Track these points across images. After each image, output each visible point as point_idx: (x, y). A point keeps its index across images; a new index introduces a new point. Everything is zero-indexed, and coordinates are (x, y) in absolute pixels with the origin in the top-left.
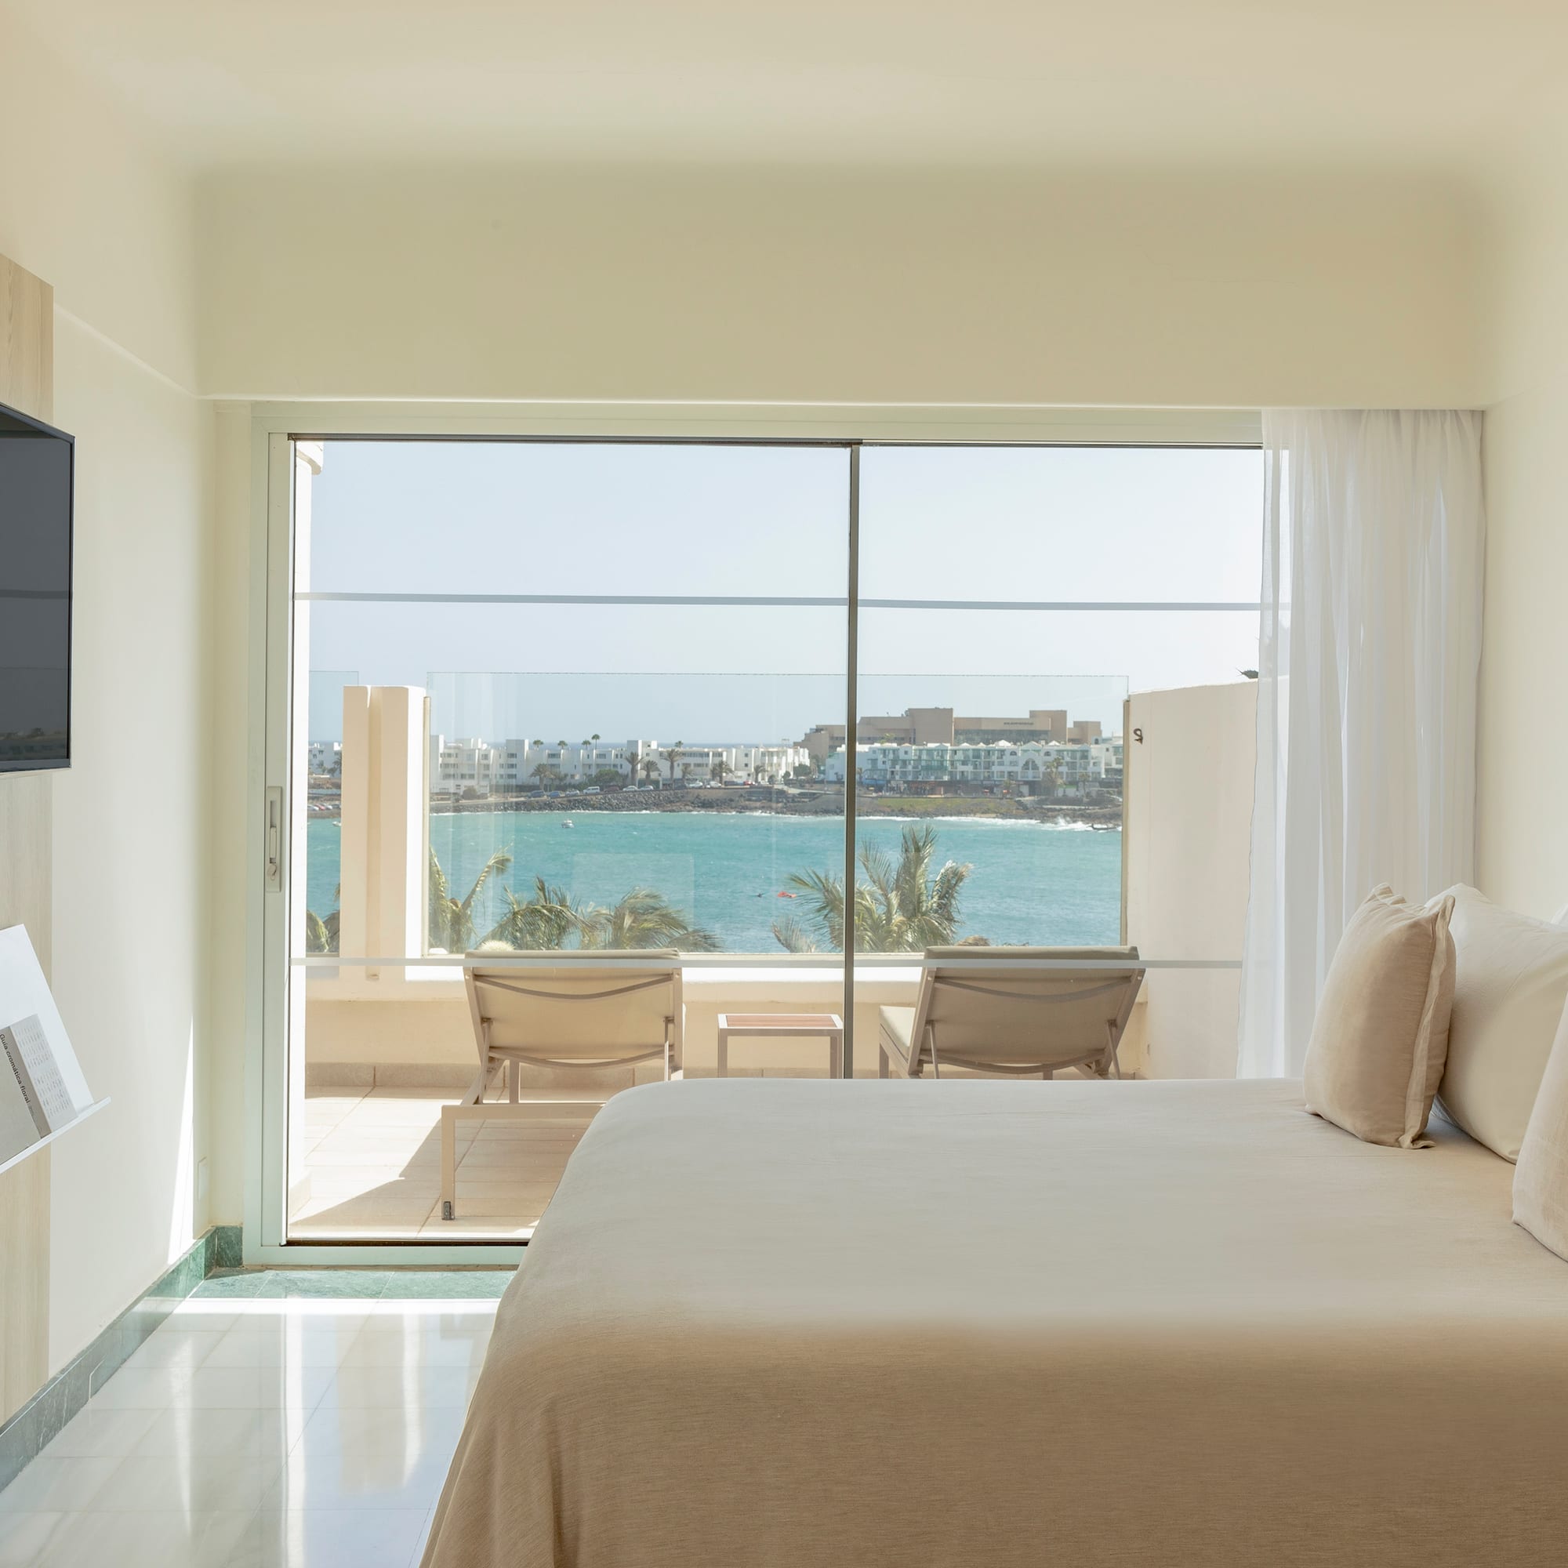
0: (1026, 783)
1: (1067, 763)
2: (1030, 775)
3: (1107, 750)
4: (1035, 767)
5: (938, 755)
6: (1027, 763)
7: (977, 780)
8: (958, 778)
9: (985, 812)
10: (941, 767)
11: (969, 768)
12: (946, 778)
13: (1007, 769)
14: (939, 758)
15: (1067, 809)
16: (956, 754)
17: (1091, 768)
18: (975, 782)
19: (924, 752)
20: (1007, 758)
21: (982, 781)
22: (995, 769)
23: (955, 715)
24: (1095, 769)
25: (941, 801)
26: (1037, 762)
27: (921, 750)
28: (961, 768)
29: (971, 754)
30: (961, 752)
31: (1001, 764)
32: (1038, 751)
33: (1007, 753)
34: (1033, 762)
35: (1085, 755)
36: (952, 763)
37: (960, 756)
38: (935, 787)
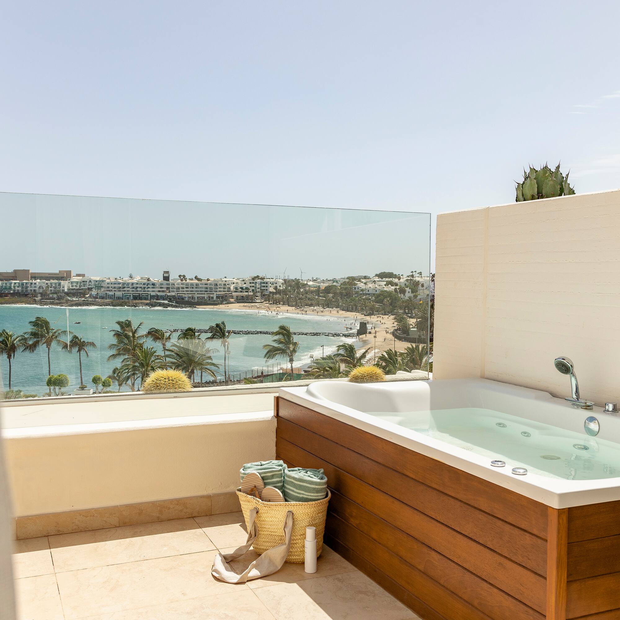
0: (40, 293)
1: (54, 287)
2: (41, 291)
3: (69, 283)
4: (43, 288)
5: (9, 284)
6: (40, 287)
7: (23, 292)
8: (16, 292)
9: (22, 302)
10: (10, 288)
11: (20, 289)
12: (12, 292)
13: (33, 289)
14: (9, 285)
15: (49, 301)
16: (16, 284)
17: (62, 288)
18: (22, 293)
19: (4, 283)
20: (33, 285)
21: (24, 293)
22: (29, 289)
23: (30, 272)
24: (63, 289)
25: (7, 299)
26: (43, 287)
27: (3, 283)
28: (17, 288)
29: (21, 284)
30: (18, 283)
31: (31, 287)
32: (44, 283)
33: (33, 284)
34: (42, 287)
35: (60, 284)
36: (14, 287)
37: (17, 285)
38: (6, 295)
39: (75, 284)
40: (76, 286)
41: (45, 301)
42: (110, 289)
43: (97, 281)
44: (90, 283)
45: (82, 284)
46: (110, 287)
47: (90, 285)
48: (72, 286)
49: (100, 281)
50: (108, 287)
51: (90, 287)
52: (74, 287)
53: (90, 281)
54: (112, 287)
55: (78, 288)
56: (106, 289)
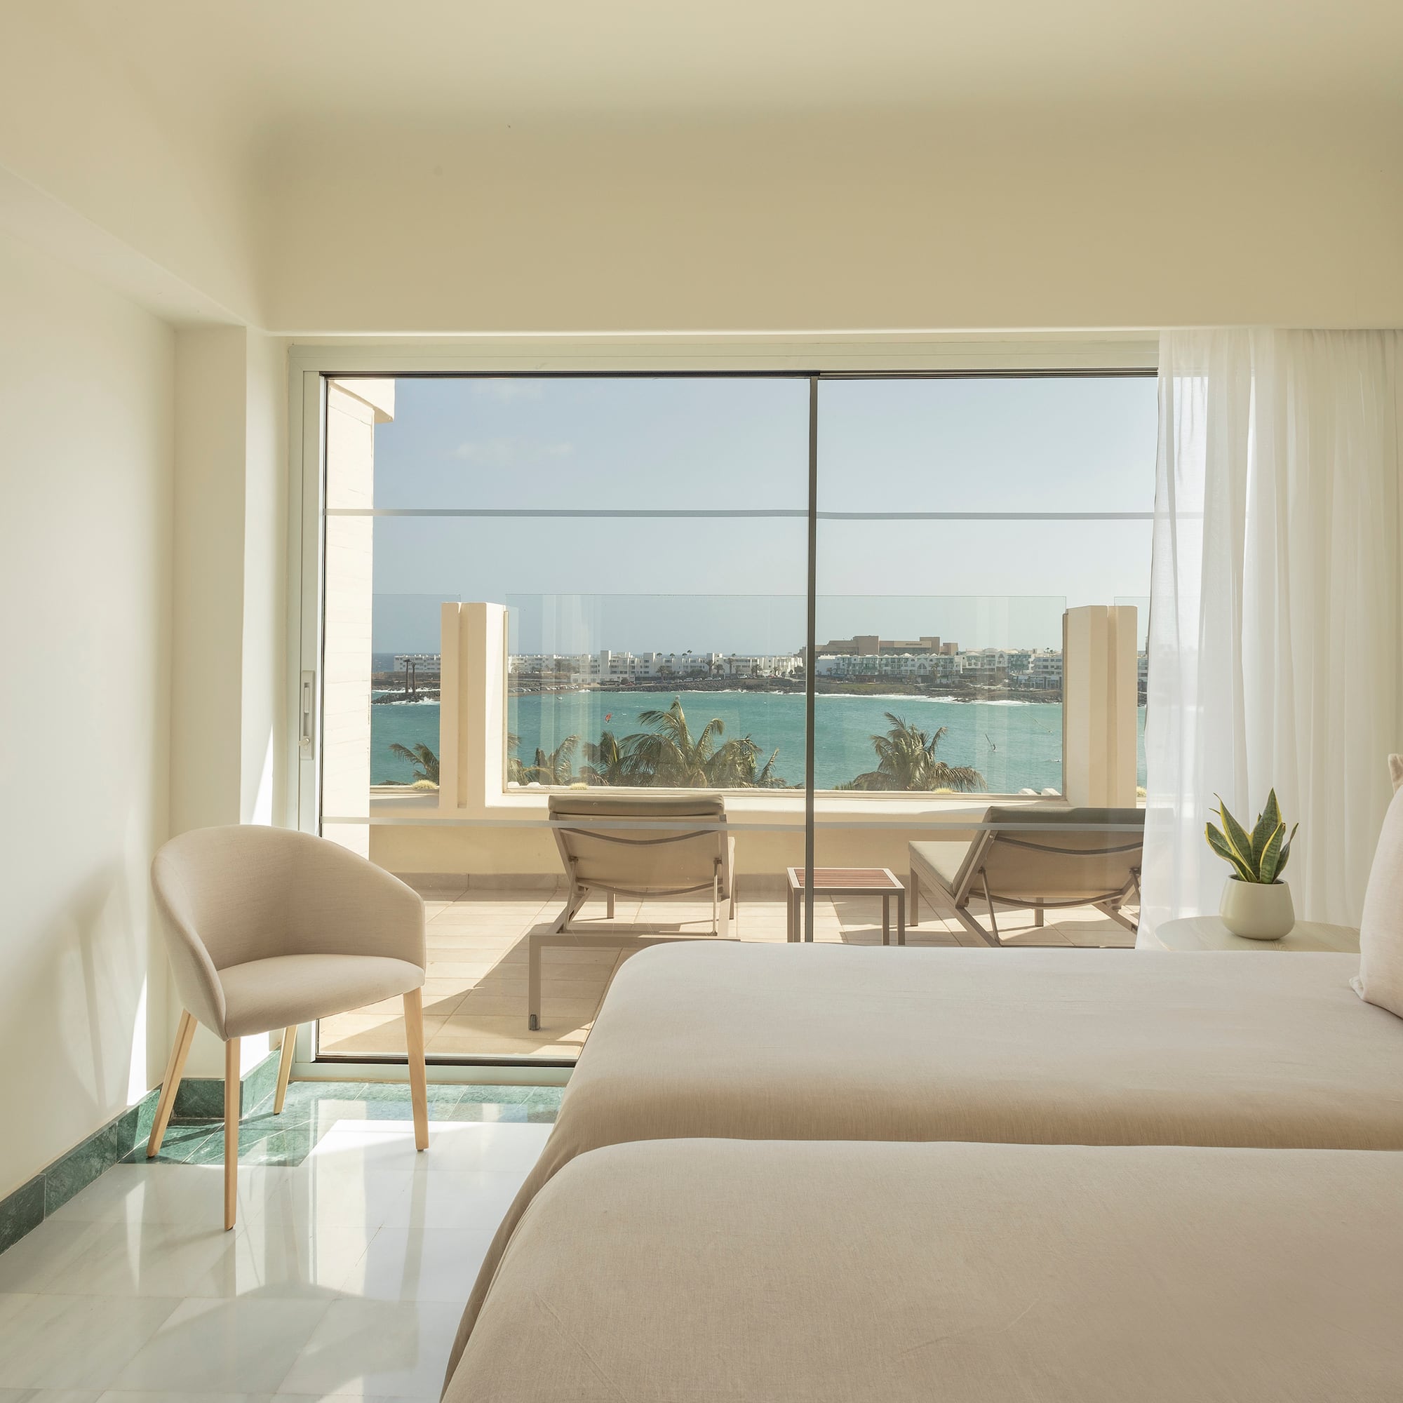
0: (920, 676)
1: (942, 665)
2: (922, 672)
3: (963, 658)
4: (925, 668)
5: (872, 661)
6: (920, 665)
7: (893, 675)
8: (885, 673)
9: (898, 692)
10: (874, 668)
11: (889, 668)
12: (876, 674)
13: (909, 668)
14: (872, 663)
16: (882, 660)
17: (955, 668)
19: (865, 660)
20: (910, 663)
21: (896, 675)
22: (903, 668)
23: (880, 640)
24: (957, 669)
27: (862, 659)
28: (885, 668)
29: (890, 660)
30: (885, 659)
31: (906, 666)
32: (926, 659)
33: (909, 660)
34: (924, 665)
35: (951, 661)
36: (880, 665)
37: (884, 662)
38: (871, 678)
39: (973, 661)
40: (975, 664)
41: (936, 691)
42: (1050, 669)
43: (1013, 656)
44: (1001, 659)
45: (985, 661)
46: (1049, 667)
47: (1000, 662)
48: (970, 665)
49: (1020, 656)
50: (1046, 667)
51: (1001, 665)
52: (973, 667)
53: (1001, 656)
54: (1052, 667)
55: (979, 667)
56: (1041, 670)
